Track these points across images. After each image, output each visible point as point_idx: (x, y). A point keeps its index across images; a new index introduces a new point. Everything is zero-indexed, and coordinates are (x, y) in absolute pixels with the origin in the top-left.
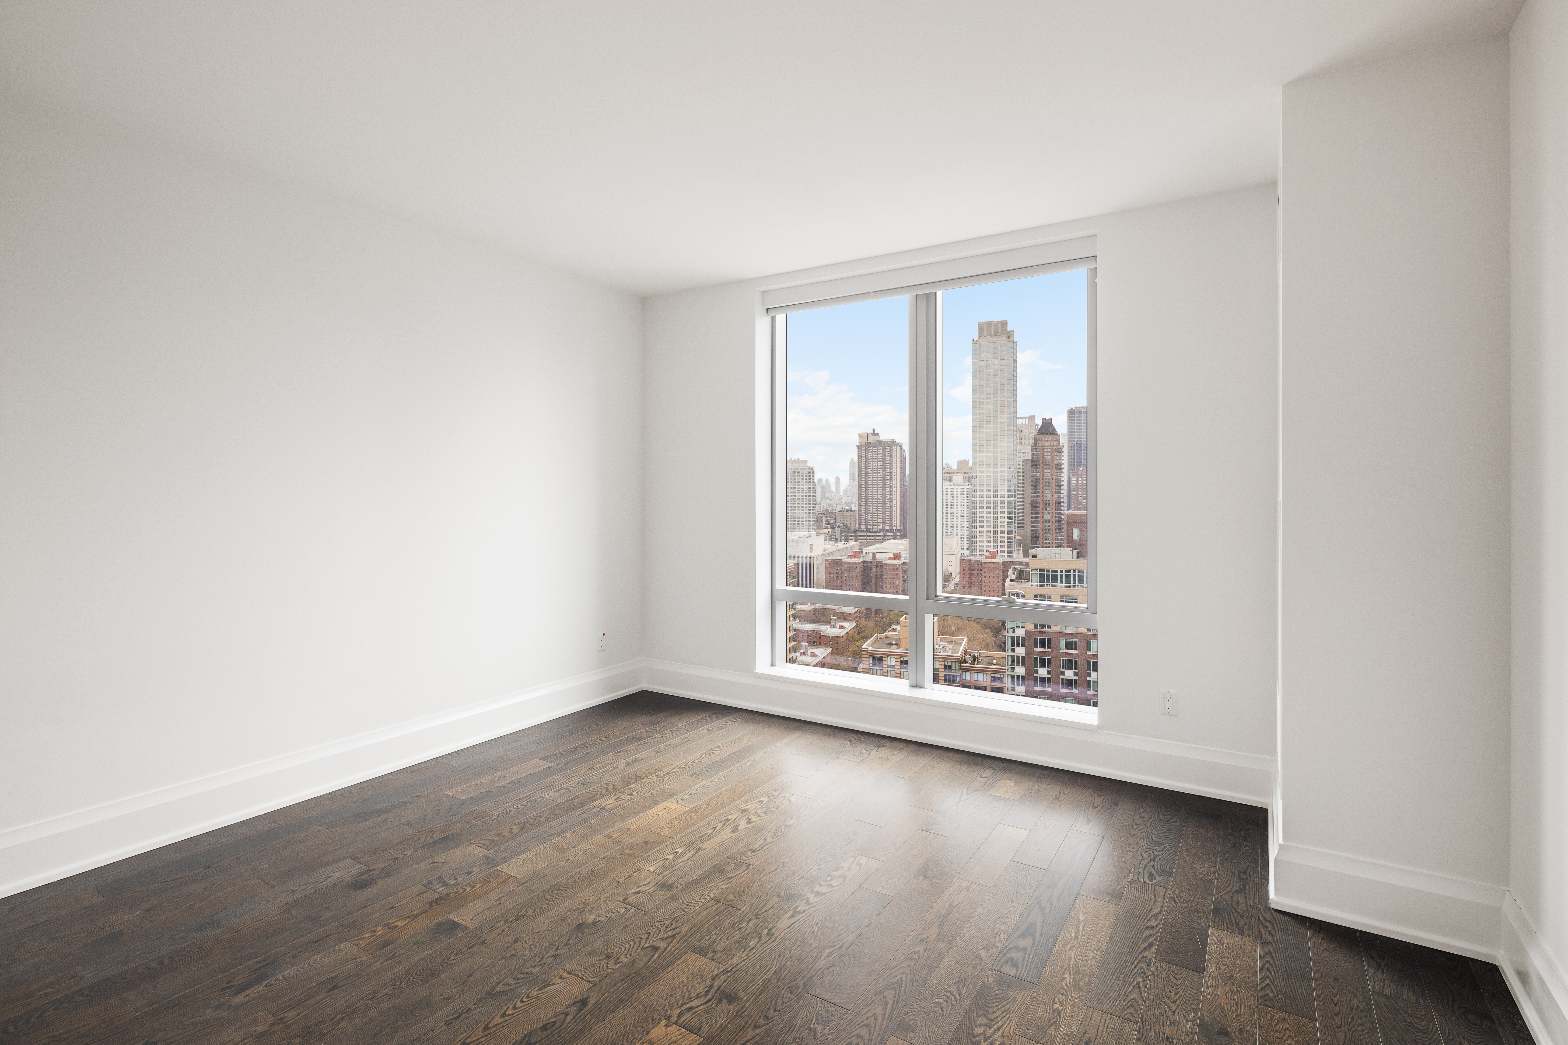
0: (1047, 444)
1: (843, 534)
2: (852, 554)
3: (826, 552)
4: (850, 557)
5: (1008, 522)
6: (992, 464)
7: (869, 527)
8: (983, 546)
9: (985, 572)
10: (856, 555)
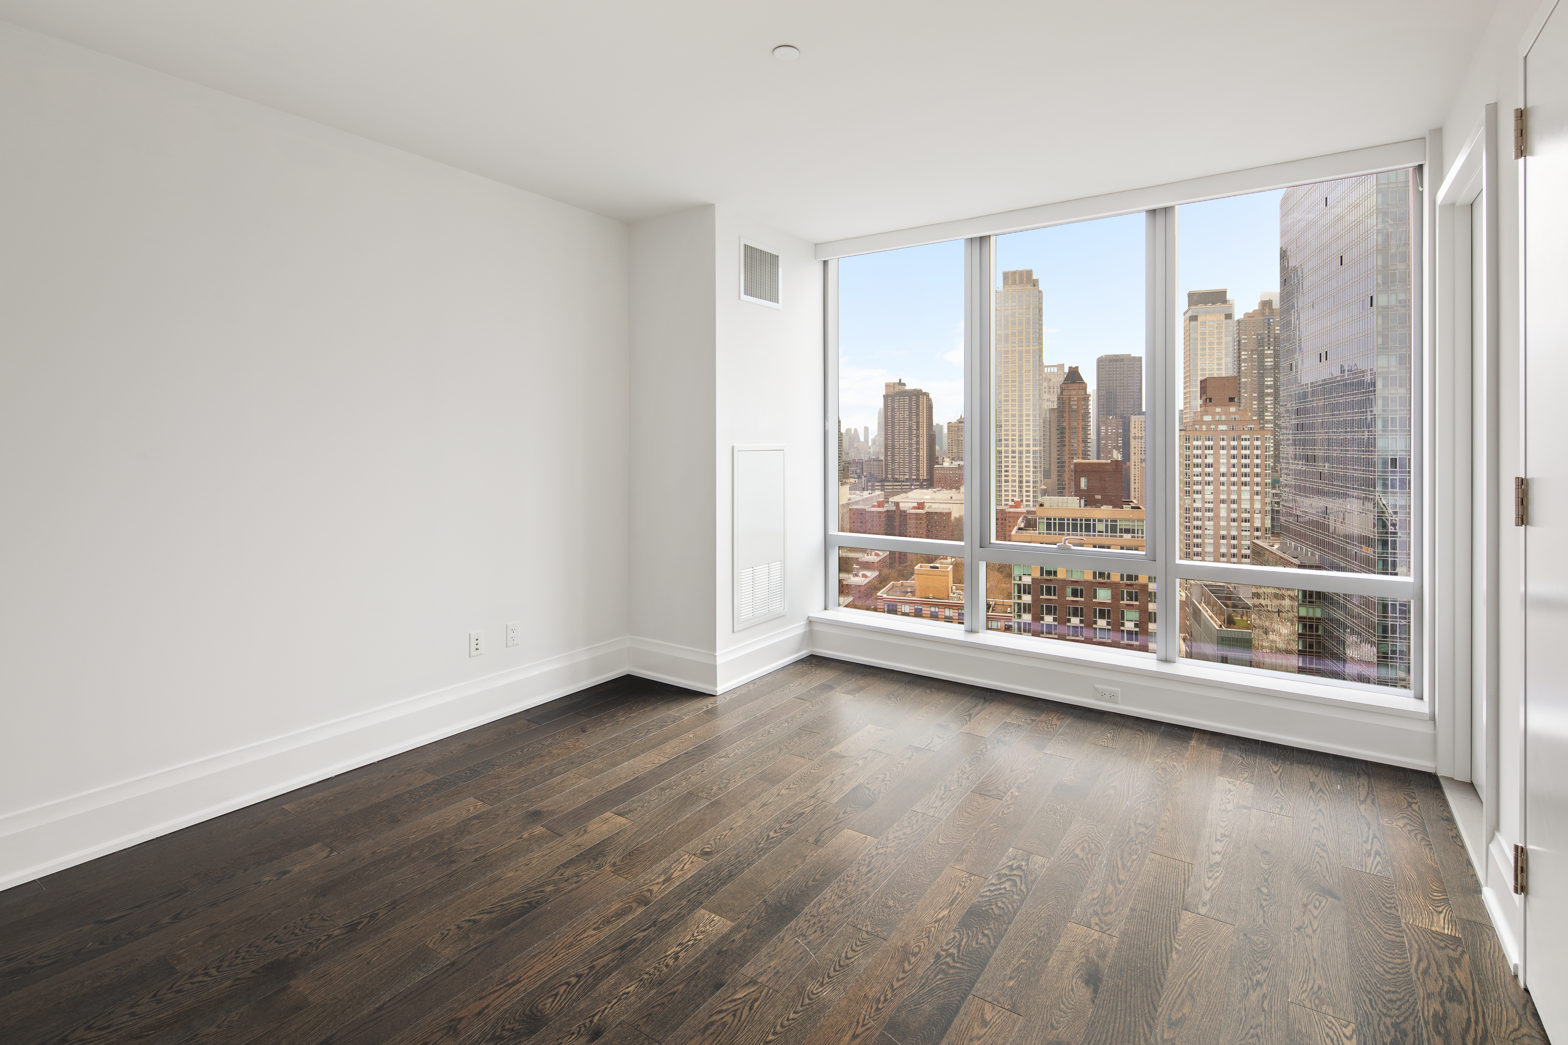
0: (1074, 393)
1: (869, 484)
2: (876, 504)
3: (851, 501)
4: (873, 506)
5: (1033, 472)
6: (1017, 413)
7: (896, 476)
8: (1007, 495)
9: (1009, 522)
10: (880, 504)
